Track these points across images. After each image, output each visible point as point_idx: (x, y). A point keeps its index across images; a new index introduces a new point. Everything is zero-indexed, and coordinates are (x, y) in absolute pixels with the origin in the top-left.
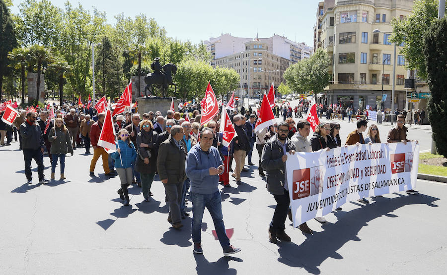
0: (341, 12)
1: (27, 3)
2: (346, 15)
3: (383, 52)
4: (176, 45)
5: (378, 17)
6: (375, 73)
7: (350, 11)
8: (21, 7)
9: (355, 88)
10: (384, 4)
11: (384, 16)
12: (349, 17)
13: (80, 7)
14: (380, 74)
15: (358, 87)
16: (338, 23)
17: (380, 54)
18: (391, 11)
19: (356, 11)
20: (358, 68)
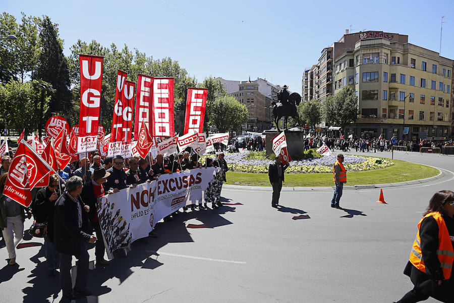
0: (363, 54)
1: (78, 45)
2: (368, 57)
3: (399, 90)
4: (211, 82)
5: (393, 59)
6: (393, 108)
7: (373, 54)
8: (73, 49)
9: (379, 122)
10: (398, 48)
11: (399, 58)
12: (371, 59)
13: (126, 48)
14: (397, 109)
15: (382, 121)
16: (361, 64)
17: (397, 91)
18: (404, 55)
19: (379, 53)
20: (381, 104)
